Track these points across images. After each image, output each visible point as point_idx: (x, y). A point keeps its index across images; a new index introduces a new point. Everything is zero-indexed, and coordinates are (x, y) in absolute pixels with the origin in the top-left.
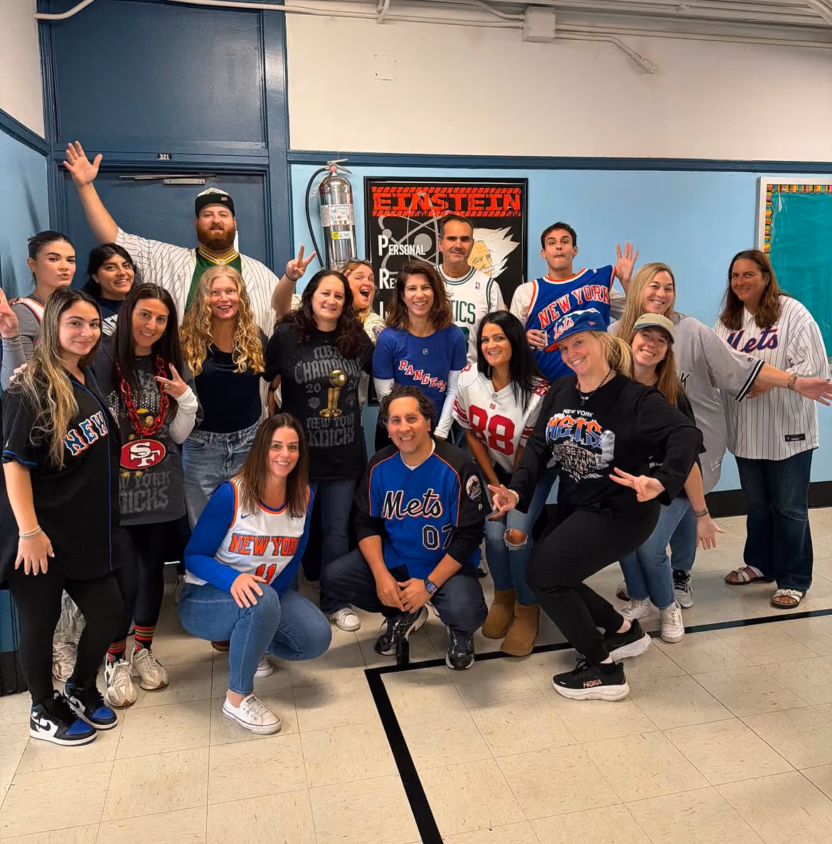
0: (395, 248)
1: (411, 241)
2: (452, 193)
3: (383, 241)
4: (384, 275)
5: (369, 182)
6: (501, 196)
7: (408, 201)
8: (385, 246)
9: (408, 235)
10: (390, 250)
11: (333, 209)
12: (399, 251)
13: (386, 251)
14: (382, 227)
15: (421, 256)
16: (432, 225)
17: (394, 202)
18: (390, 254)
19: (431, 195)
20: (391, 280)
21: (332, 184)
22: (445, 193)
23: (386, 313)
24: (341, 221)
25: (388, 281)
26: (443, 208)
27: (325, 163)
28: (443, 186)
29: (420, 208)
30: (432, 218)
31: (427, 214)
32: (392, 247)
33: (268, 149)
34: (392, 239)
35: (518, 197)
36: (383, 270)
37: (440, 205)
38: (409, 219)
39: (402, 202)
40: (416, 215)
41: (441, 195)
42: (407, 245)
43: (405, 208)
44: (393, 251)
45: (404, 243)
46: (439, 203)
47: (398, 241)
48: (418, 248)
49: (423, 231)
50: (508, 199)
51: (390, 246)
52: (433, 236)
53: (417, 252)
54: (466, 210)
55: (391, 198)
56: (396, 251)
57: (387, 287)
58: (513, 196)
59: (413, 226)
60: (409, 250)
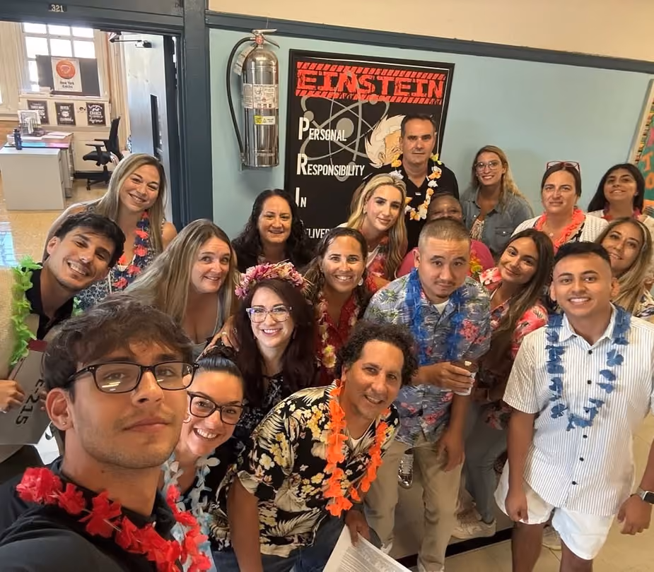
0: (315, 131)
1: (333, 126)
2: (380, 75)
3: (304, 123)
4: (303, 161)
5: (296, 56)
6: (426, 82)
7: (334, 81)
8: (306, 129)
9: (332, 118)
10: (310, 134)
11: (258, 89)
12: (320, 135)
13: (306, 134)
14: (305, 109)
15: (342, 142)
16: (356, 109)
17: (320, 81)
18: (310, 138)
19: (359, 76)
20: (309, 165)
21: (258, 59)
22: (373, 75)
23: (302, 198)
24: (265, 105)
25: (306, 167)
26: (369, 91)
27: (250, 31)
28: (371, 66)
29: (346, 90)
30: (357, 101)
31: (353, 97)
32: (312, 131)
33: (183, 6)
34: (314, 123)
35: (441, 84)
36: (301, 155)
37: (367, 88)
38: (333, 100)
39: (327, 82)
40: (340, 98)
41: (368, 77)
42: (329, 130)
43: (331, 89)
44: (314, 135)
45: (326, 128)
46: (366, 85)
47: (320, 125)
48: (339, 133)
49: (347, 115)
50: (432, 85)
51: (311, 129)
52: (355, 120)
53: (338, 138)
54: (392, 95)
55: (317, 76)
56: (316, 135)
57: (305, 173)
58: (437, 82)
59: (337, 109)
60: (330, 136)
